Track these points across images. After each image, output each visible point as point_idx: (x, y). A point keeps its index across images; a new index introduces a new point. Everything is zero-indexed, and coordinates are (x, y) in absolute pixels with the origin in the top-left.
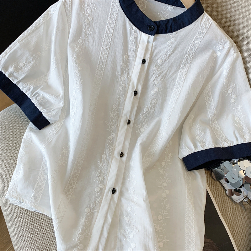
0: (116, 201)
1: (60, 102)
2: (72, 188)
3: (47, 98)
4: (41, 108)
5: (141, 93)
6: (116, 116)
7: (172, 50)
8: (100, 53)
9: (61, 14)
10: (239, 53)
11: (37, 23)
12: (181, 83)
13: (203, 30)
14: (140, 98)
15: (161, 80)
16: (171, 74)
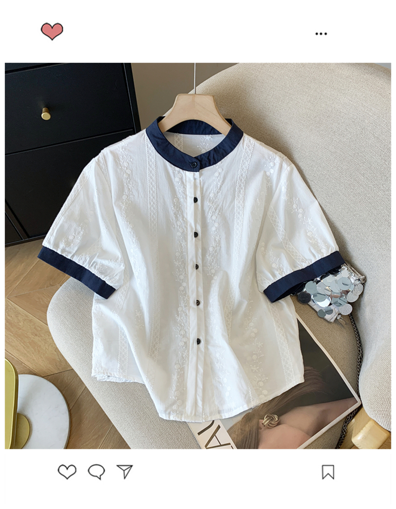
0: (203, 351)
1: (121, 265)
2: (156, 349)
3: (106, 264)
4: (103, 276)
5: (202, 233)
6: (182, 264)
7: (222, 180)
8: (148, 204)
9: (97, 175)
10: (293, 165)
11: (75, 190)
12: (241, 212)
13: (247, 153)
14: (202, 239)
15: (218, 214)
16: (227, 205)
